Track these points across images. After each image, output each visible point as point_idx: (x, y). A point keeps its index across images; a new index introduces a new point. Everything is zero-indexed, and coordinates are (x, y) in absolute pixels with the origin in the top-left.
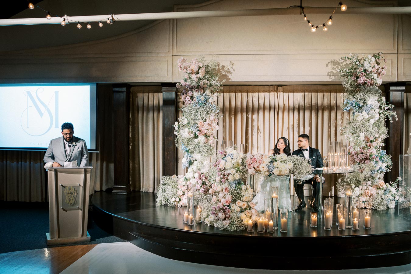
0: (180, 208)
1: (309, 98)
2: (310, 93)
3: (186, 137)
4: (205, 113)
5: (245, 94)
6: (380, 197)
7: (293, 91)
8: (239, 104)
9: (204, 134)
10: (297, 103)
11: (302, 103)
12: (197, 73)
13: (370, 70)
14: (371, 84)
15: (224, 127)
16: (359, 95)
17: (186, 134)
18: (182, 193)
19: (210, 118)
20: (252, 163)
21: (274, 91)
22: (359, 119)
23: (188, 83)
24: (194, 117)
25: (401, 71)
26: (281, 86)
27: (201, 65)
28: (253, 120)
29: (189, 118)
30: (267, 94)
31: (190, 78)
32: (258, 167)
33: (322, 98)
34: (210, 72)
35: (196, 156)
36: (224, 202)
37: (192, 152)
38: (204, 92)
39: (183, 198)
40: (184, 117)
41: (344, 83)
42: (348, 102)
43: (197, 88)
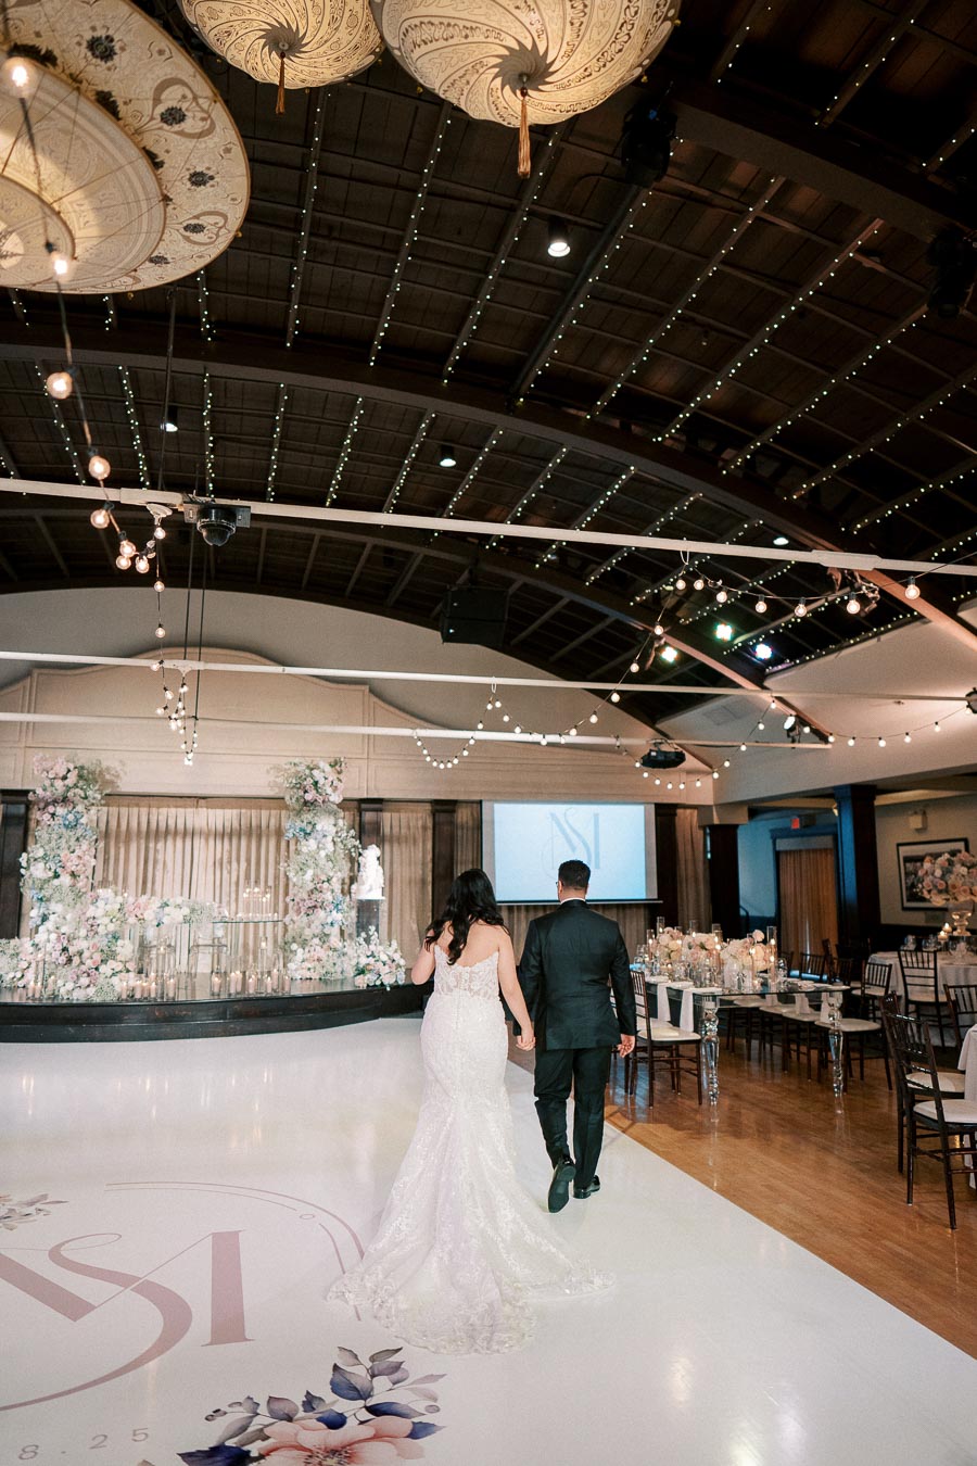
1: (247, 818)
2: (249, 812)
3: (39, 876)
4: (73, 839)
5: (144, 811)
6: (331, 961)
7: (223, 807)
8: (134, 825)
9: (69, 872)
10: (228, 824)
11: (236, 825)
12: (64, 778)
13: (321, 782)
14: (324, 802)
15: (106, 861)
16: (307, 817)
17: (39, 873)
18: (27, 965)
19: (83, 847)
21: (191, 806)
22: (304, 849)
23: (48, 794)
24: (54, 845)
25: (372, 785)
26: (204, 798)
27: (71, 767)
28: (156, 851)
29: (47, 848)
30: (181, 810)
31: (52, 785)
33: (266, 817)
34: (86, 776)
35: (55, 907)
36: (89, 964)
37: (48, 900)
38: (74, 808)
40: (38, 846)
41: (287, 798)
42: (292, 826)
43: (63, 801)
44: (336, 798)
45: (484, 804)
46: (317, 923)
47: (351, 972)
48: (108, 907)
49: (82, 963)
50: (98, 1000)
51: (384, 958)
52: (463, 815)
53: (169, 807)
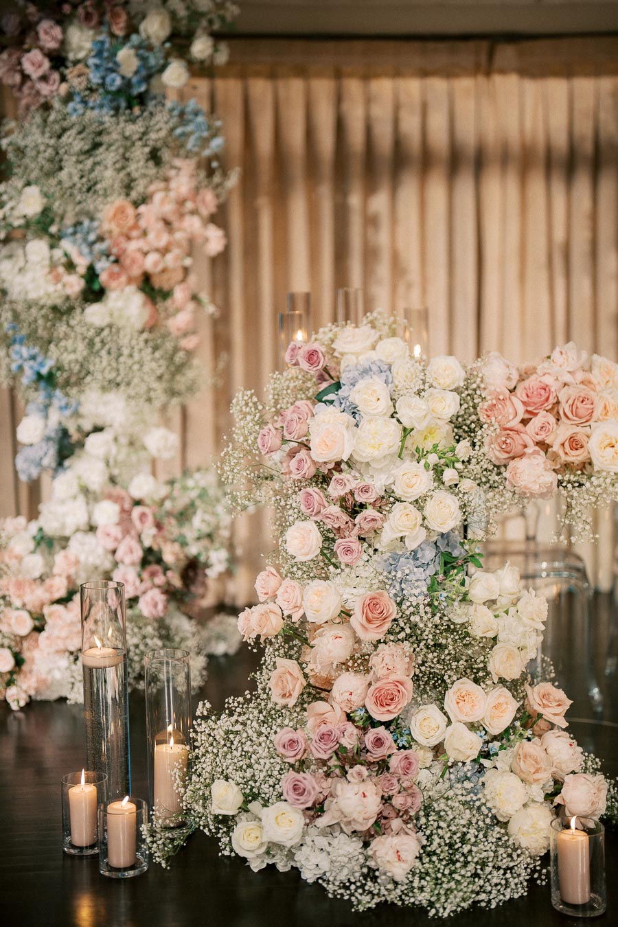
0: (21, 715)
3: (32, 296)
4: (140, 152)
5: (324, 87)
9: (136, 279)
11: (609, 130)
17: (34, 280)
18: (29, 624)
19: (173, 185)
20: (525, 422)
24: (76, 179)
26: (513, 38)
30: (438, 85)
32: (575, 443)
36: (353, 698)
37: (75, 383)
38: (132, 28)
39: (36, 654)
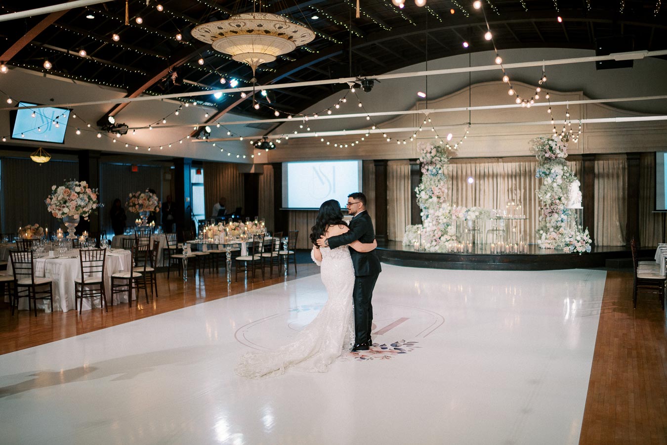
1: (523, 167)
2: (524, 163)
3: (423, 198)
5: (473, 165)
7: (511, 162)
8: (469, 171)
9: (436, 196)
10: (514, 171)
12: (431, 153)
13: (554, 147)
14: (555, 157)
17: (423, 196)
19: (441, 184)
21: (495, 162)
22: (545, 183)
23: (425, 160)
24: (429, 184)
25: (586, 146)
26: (501, 158)
27: (433, 147)
29: (426, 185)
30: (490, 164)
31: (426, 156)
32: (458, 215)
34: (440, 150)
35: (431, 211)
37: (428, 208)
40: (422, 184)
41: (537, 157)
42: (540, 170)
43: (431, 163)
44: (562, 155)
45: (657, 154)
46: (553, 220)
47: (562, 245)
48: (444, 212)
49: (434, 236)
50: (439, 251)
51: (579, 238)
52: (648, 160)
53: (485, 163)
